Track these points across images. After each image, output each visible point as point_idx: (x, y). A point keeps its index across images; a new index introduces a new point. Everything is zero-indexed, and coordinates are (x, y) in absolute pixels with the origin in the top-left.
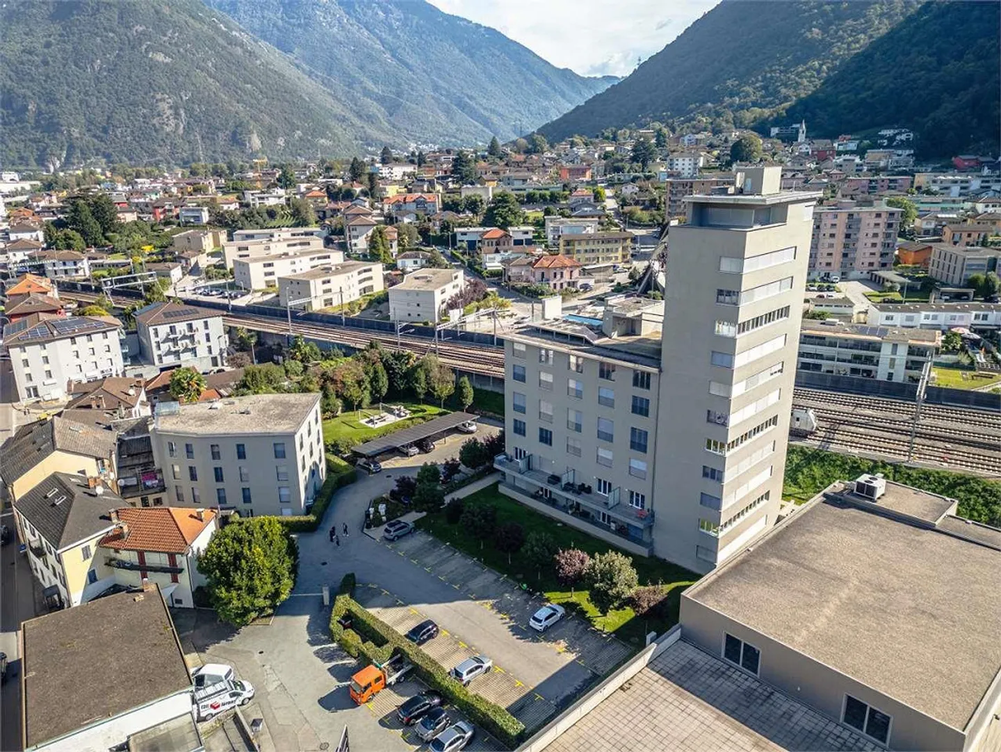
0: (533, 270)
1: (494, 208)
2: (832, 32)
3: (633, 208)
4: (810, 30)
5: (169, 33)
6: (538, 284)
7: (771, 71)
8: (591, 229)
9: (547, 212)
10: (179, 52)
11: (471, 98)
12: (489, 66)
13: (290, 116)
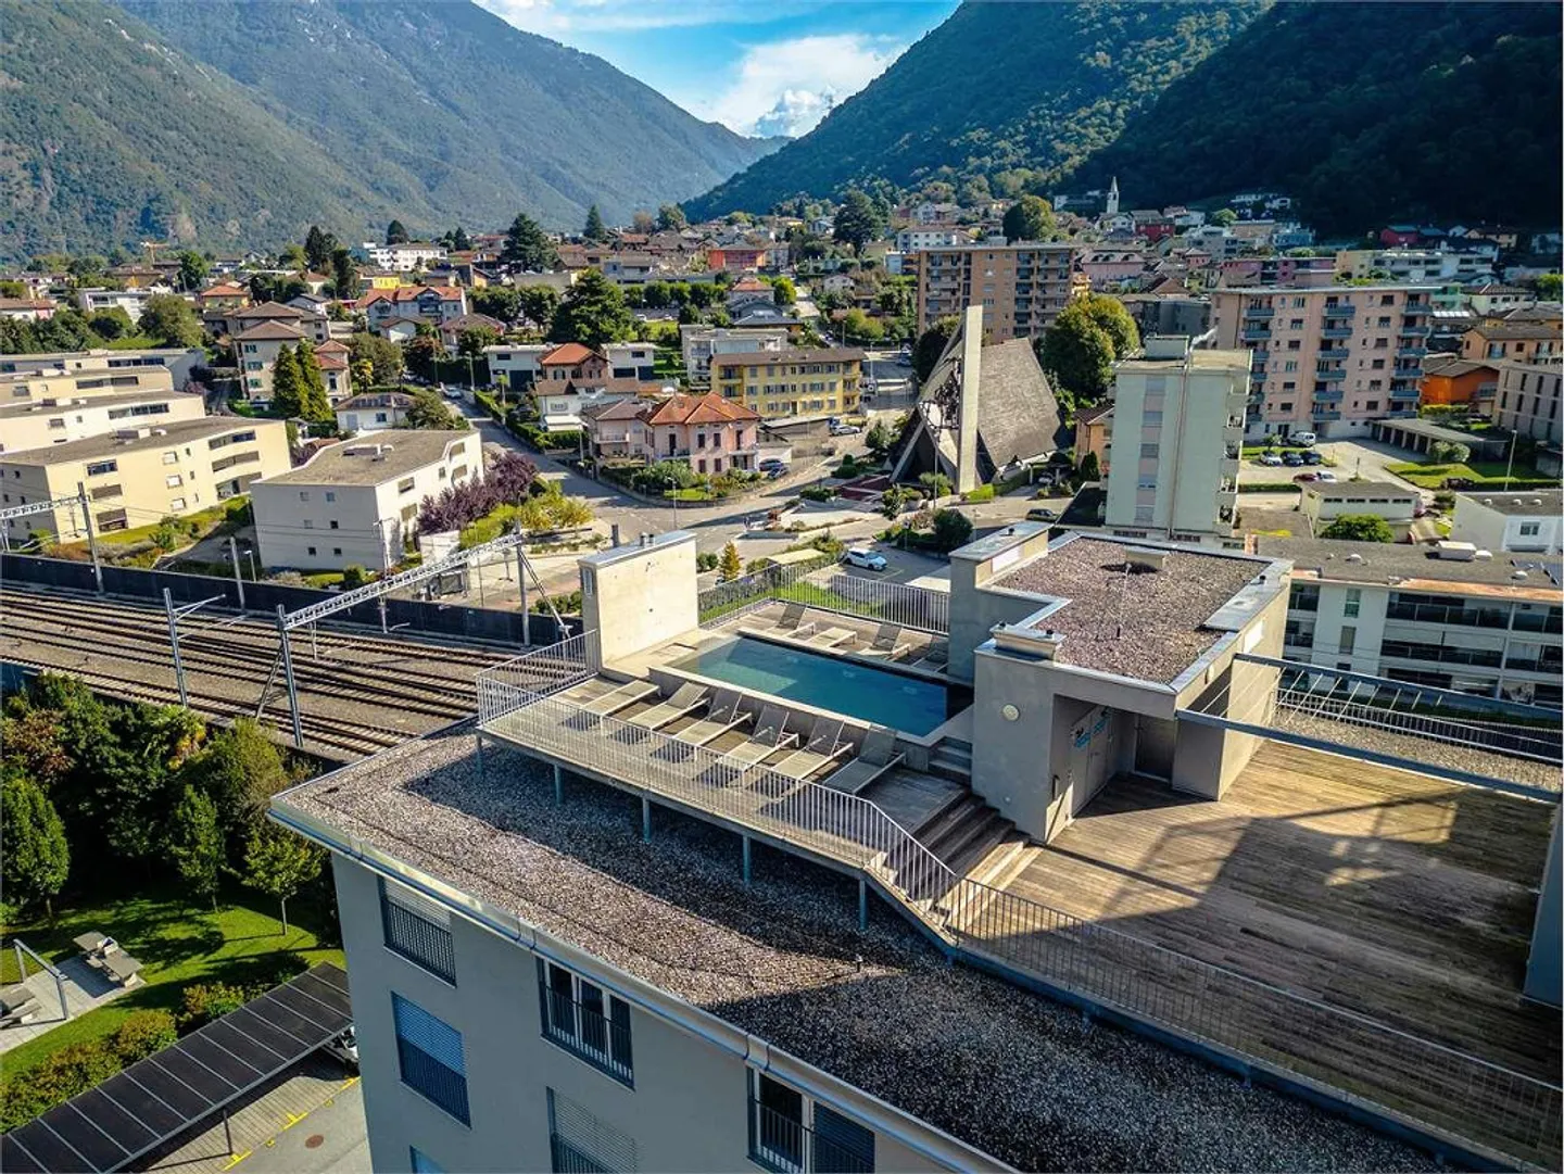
0: (650, 429)
1: (571, 305)
2: (1127, 57)
3: (852, 312)
4: (1093, 55)
5: (18, 37)
6: (660, 463)
7: (1037, 118)
8: (776, 345)
9: (685, 318)
10: (38, 70)
11: (564, 165)
12: (593, 116)
13: (251, 185)
